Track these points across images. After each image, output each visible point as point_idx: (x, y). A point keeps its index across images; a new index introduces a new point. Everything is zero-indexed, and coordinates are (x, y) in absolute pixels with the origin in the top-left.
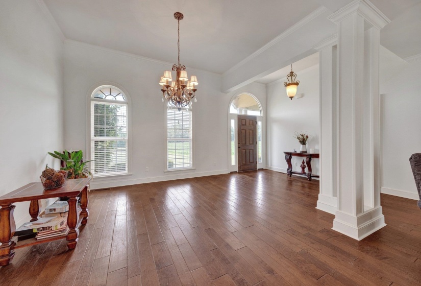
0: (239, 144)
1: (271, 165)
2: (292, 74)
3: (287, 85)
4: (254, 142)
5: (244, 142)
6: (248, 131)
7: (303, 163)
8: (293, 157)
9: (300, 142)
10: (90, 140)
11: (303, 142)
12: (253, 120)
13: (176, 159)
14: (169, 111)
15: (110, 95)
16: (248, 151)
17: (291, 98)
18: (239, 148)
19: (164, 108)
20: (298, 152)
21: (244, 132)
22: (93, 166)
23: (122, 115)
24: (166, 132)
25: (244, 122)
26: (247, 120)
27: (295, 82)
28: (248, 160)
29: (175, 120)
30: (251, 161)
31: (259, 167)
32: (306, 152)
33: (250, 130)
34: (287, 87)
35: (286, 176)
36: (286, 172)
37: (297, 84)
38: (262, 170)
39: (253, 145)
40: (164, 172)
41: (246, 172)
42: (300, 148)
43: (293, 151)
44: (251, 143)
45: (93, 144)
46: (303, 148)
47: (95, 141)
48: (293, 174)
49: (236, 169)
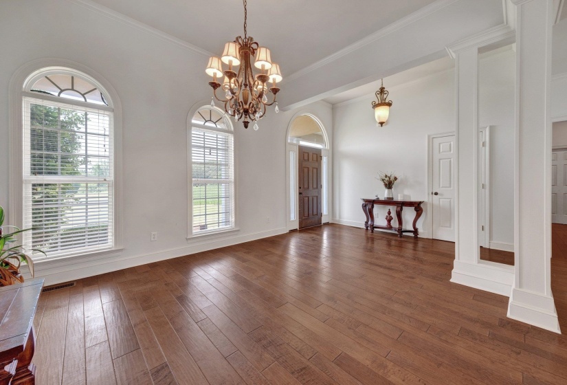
0: (300, 188)
1: (340, 217)
2: (382, 90)
3: (376, 106)
4: (318, 186)
5: (306, 186)
6: (311, 169)
7: (389, 213)
8: (376, 206)
9: (386, 185)
10: (20, 181)
11: (389, 185)
12: (317, 155)
13: (206, 215)
14: (194, 131)
15: (73, 89)
16: (311, 199)
17: (382, 124)
18: (300, 193)
19: (188, 126)
20: (382, 198)
21: (306, 170)
22: (27, 240)
23: (102, 132)
24: (191, 168)
25: (306, 155)
26: (311, 154)
27: (387, 101)
28: (311, 212)
29: (204, 147)
30: (315, 213)
31: (324, 221)
32: (392, 198)
33: (313, 168)
34: (376, 109)
35: (364, 231)
36: (364, 227)
37: (389, 104)
38: (327, 224)
39: (317, 190)
40: (187, 239)
41: (309, 229)
42: (384, 194)
43: (374, 198)
44: (315, 186)
45: (27, 192)
46: (389, 193)
47: (34, 185)
48: (375, 229)
49: (296, 226)
